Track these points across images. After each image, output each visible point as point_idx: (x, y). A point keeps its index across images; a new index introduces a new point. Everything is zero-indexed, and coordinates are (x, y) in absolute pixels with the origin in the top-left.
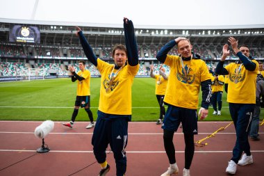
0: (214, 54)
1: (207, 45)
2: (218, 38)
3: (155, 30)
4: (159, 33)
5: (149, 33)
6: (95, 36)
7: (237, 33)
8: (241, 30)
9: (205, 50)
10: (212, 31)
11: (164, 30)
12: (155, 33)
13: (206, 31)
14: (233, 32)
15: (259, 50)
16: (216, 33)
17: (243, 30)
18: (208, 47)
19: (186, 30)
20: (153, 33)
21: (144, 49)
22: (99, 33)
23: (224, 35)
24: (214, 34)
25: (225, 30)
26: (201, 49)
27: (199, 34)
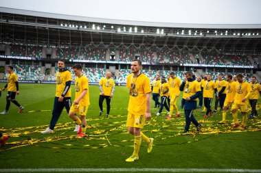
0: (198, 60)
3: (122, 26)
4: (127, 30)
5: (114, 29)
6: (44, 30)
7: (224, 34)
8: (229, 30)
10: (193, 30)
11: (133, 27)
12: (122, 30)
13: (186, 30)
14: (219, 33)
15: (253, 57)
16: (198, 34)
17: (231, 31)
19: (161, 28)
20: (119, 30)
21: (111, 50)
22: (48, 26)
23: (207, 36)
24: (195, 34)
25: (209, 29)
26: (182, 52)
27: (178, 33)
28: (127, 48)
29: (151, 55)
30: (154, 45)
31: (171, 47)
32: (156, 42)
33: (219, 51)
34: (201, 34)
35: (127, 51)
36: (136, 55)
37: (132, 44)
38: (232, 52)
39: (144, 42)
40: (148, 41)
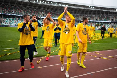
0: (43, 15)
1: (40, 9)
2: (46, 5)
7: (55, 4)
8: (57, 3)
9: (38, 11)
10: (42, 1)
14: (53, 4)
16: (44, 3)
18: (40, 10)
23: (48, 4)
24: (43, 3)
25: (49, 1)
26: (36, 11)
27: (35, 1)
28: (7, 6)
29: (20, 11)
30: (22, 6)
31: (31, 8)
32: (23, 5)
33: (52, 11)
34: (46, 3)
35: (6, 8)
36: (12, 10)
37: (9, 4)
38: (57, 12)
39: (16, 4)
40: (18, 4)
